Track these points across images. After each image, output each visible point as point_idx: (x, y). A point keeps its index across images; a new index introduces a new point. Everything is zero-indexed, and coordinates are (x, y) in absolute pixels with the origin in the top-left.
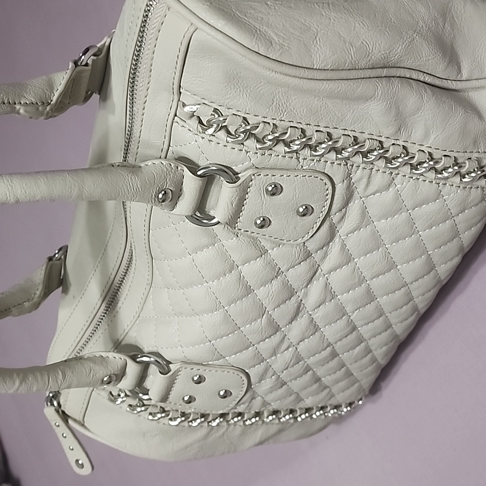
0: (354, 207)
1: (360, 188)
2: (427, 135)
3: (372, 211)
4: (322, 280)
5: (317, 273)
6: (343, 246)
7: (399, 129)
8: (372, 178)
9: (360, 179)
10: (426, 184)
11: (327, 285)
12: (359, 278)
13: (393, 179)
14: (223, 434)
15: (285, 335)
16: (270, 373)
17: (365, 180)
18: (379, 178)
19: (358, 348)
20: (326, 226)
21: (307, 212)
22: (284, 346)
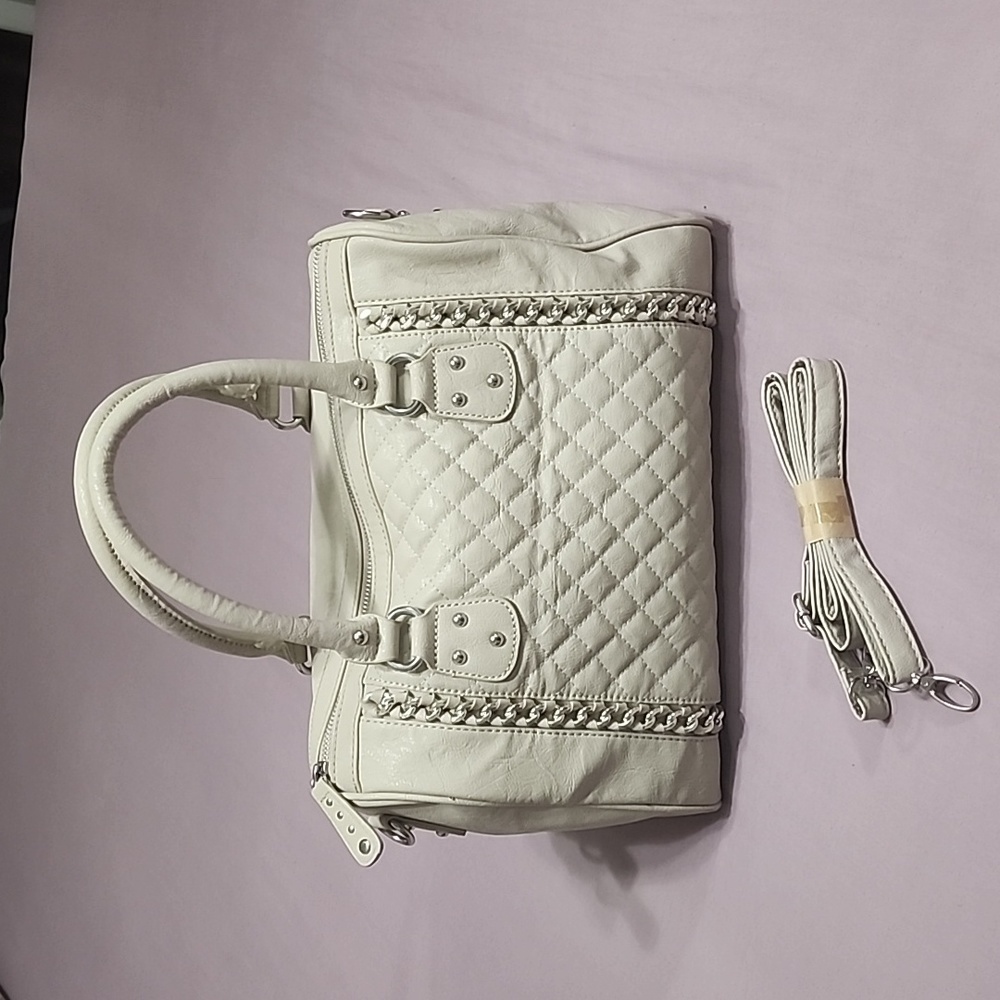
0: (544, 378)
1: (537, 350)
2: (567, 280)
3: (562, 376)
4: (549, 468)
5: (541, 461)
6: (554, 424)
7: (540, 280)
8: (545, 339)
9: (534, 342)
10: (594, 332)
11: (555, 472)
12: (586, 456)
13: (564, 335)
14: (530, 748)
15: (535, 542)
16: (541, 607)
17: (538, 341)
18: (551, 336)
19: (637, 570)
20: (523, 400)
21: (497, 382)
22: (540, 558)
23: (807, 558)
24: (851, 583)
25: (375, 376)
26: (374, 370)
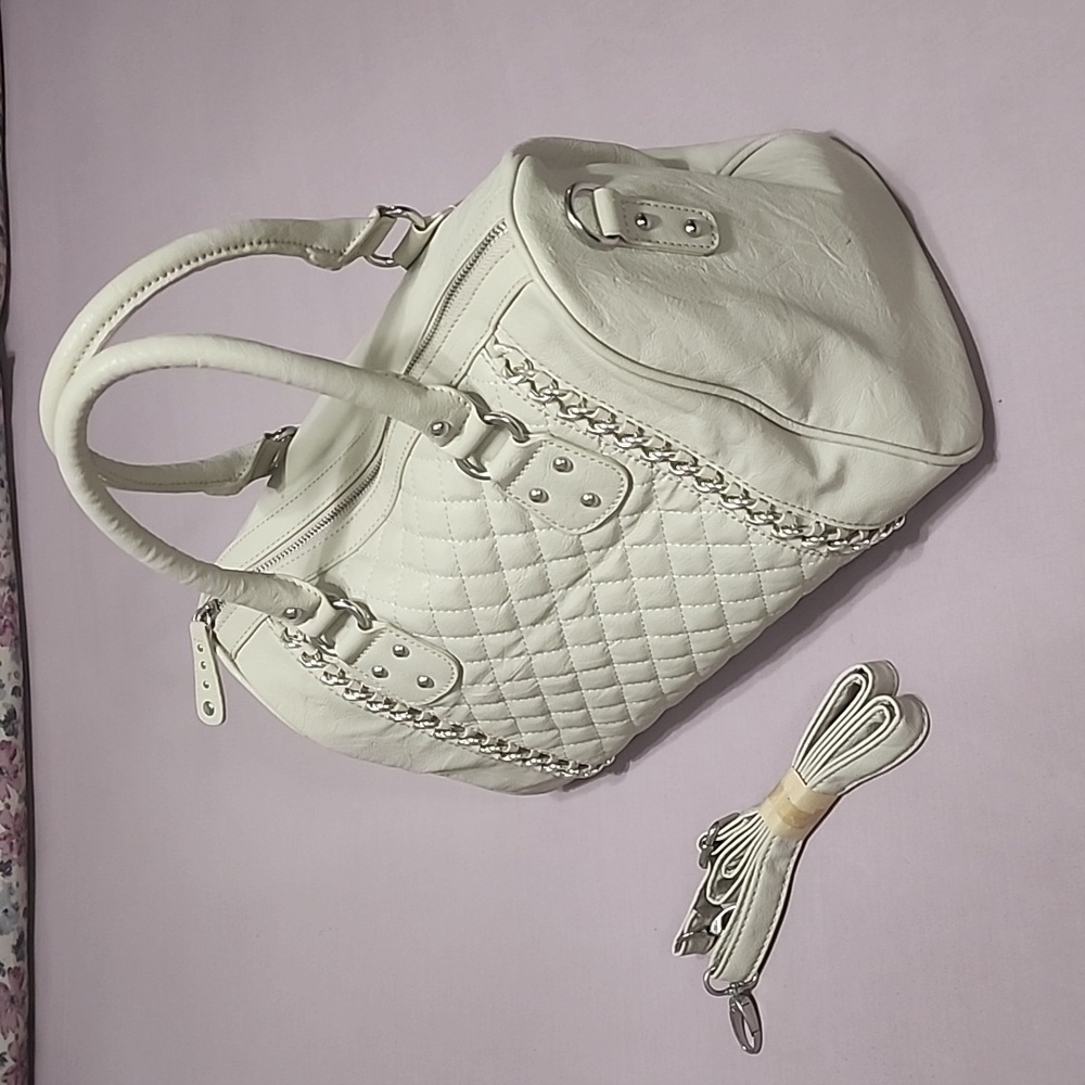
0: (649, 516)
1: (661, 498)
2: (745, 470)
3: (667, 529)
4: (587, 588)
5: (584, 578)
6: (624, 557)
7: (717, 453)
8: (677, 492)
9: (663, 489)
11: (591, 595)
12: (632, 601)
13: (700, 503)
14: (404, 738)
15: (522, 638)
16: (489, 678)
17: (668, 492)
18: (685, 496)
19: (607, 690)
20: (610, 526)
21: (593, 502)
22: (517, 650)
23: (750, 818)
24: (756, 885)
25: (464, 422)
26: (468, 415)
